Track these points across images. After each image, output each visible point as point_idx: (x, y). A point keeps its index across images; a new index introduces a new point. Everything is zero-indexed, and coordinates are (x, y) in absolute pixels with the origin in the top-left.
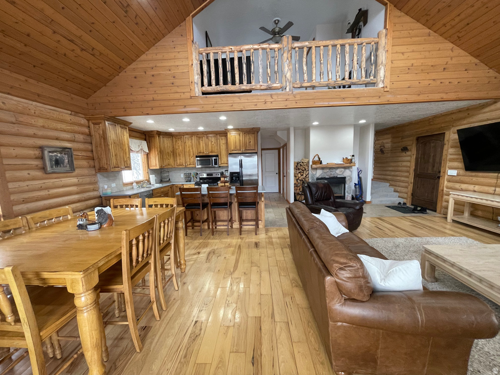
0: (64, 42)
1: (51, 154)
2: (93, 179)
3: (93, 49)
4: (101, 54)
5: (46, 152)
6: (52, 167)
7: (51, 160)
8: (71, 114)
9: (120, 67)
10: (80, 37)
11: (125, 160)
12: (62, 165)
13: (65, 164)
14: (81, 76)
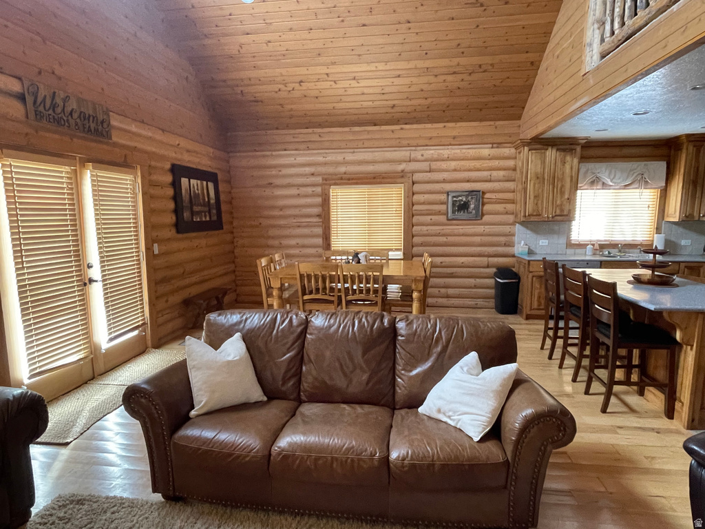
0: (450, 78)
1: (455, 199)
2: (507, 229)
3: (480, 66)
4: (492, 65)
5: (450, 197)
6: (453, 212)
7: (454, 205)
8: (492, 148)
9: (532, 63)
10: (458, 65)
11: (558, 202)
12: (466, 211)
13: (470, 210)
14: (491, 99)
